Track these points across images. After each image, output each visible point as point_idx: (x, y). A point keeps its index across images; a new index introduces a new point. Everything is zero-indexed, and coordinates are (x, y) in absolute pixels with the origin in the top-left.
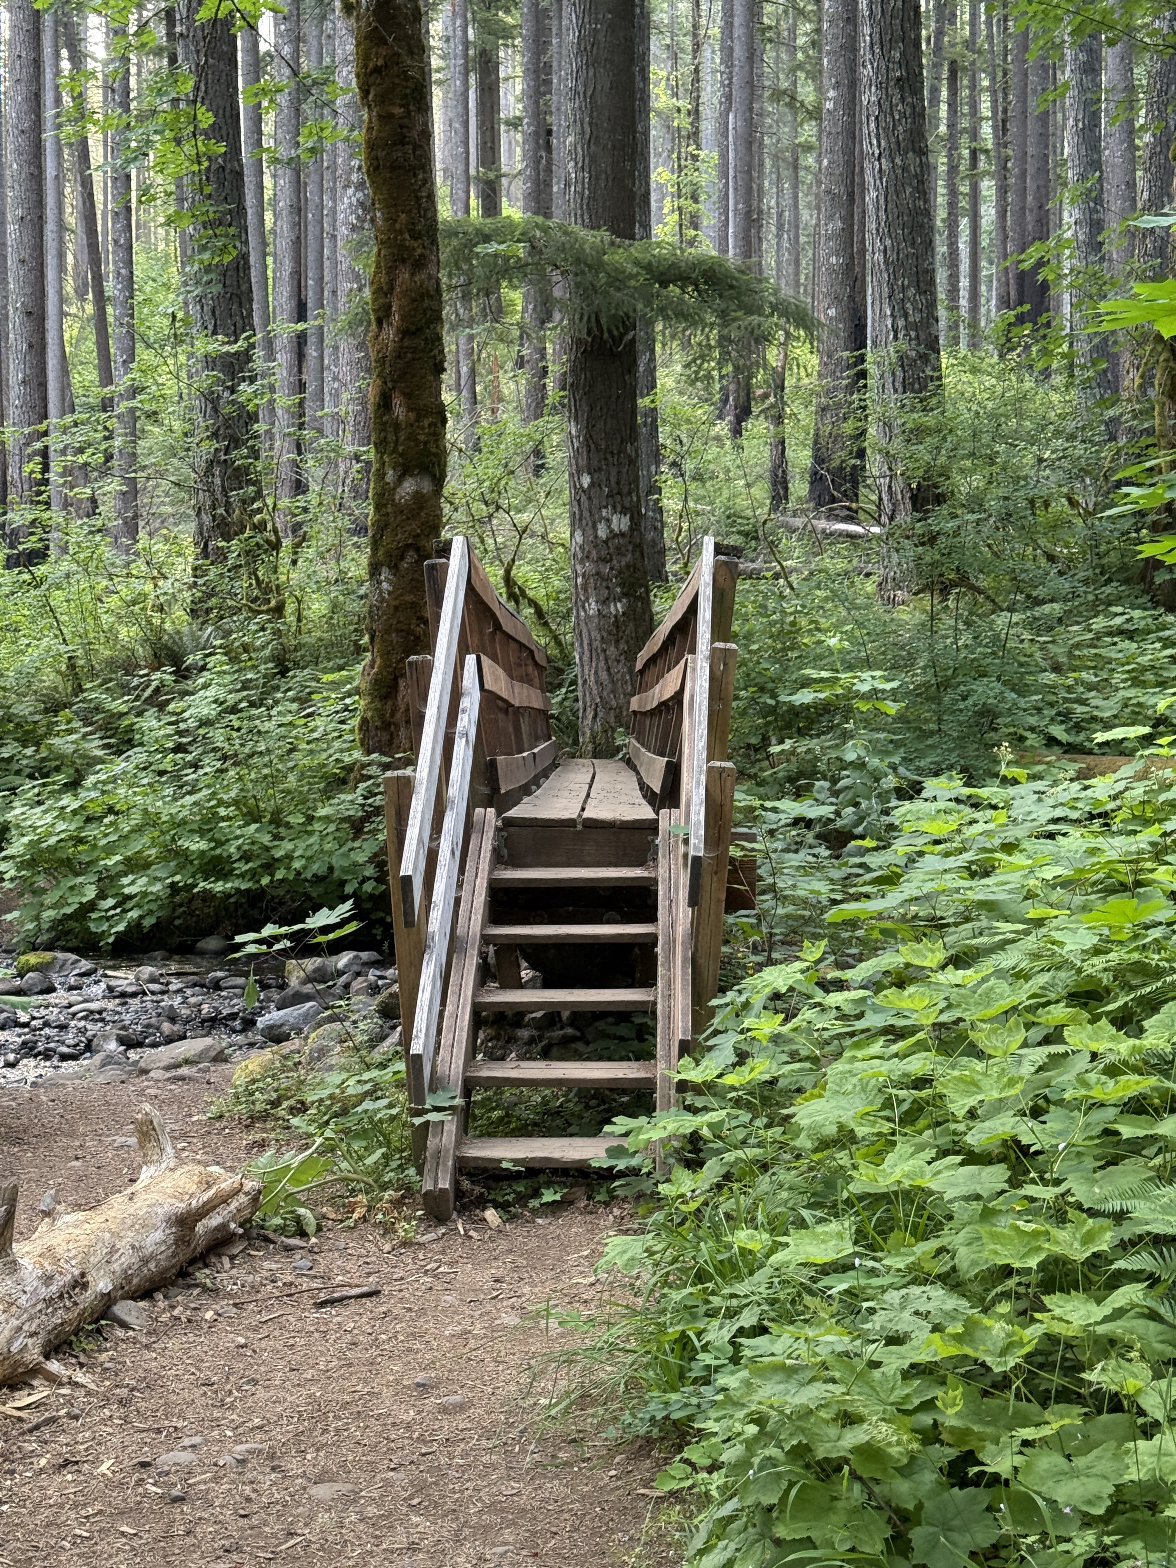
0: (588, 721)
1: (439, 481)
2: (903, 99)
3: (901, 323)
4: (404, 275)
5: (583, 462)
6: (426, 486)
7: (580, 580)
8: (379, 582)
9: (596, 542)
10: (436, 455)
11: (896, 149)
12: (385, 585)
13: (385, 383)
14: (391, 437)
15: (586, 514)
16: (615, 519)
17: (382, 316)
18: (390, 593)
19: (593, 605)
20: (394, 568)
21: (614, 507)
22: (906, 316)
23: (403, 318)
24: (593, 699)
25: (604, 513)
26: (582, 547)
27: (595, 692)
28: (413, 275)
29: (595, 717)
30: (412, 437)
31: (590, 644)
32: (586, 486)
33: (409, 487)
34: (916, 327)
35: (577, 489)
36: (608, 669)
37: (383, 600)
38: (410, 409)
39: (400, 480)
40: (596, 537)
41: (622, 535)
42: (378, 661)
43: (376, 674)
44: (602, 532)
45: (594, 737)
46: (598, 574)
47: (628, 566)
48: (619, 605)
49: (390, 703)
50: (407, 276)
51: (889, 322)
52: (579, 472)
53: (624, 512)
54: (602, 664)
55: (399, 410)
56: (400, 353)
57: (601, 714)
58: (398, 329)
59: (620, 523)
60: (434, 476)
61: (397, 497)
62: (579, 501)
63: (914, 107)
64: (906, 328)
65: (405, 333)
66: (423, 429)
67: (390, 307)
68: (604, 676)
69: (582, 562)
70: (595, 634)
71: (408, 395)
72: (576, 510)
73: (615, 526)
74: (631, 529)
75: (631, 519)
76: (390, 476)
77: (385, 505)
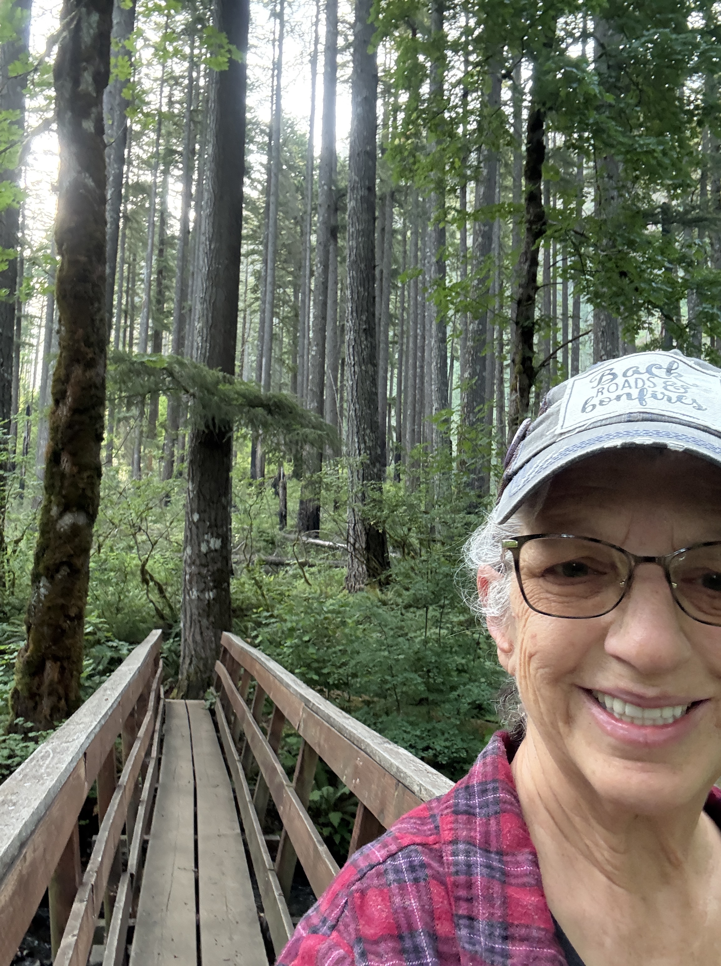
0: (186, 666)
1: (92, 517)
2: (366, 339)
3: (362, 446)
4: (78, 371)
5: (195, 506)
6: (81, 520)
7: (187, 577)
8: (38, 588)
9: (199, 554)
10: (91, 498)
11: (362, 362)
12: (42, 590)
13: (57, 445)
14: (58, 484)
15: (195, 537)
16: (212, 541)
17: (59, 399)
18: (45, 596)
19: (195, 593)
20: (51, 578)
21: (212, 534)
22: (365, 442)
23: (74, 400)
24: (190, 652)
25: (206, 537)
26: (190, 557)
27: (192, 647)
28: (84, 371)
29: (190, 664)
30: (74, 485)
31: (191, 617)
32: (195, 520)
33: (68, 520)
34: (369, 448)
35: (190, 522)
36: (201, 633)
37: (39, 601)
38: (74, 464)
39: (61, 515)
40: (200, 551)
41: (216, 550)
42: (31, 647)
43: (28, 657)
44: (204, 548)
45: (188, 677)
46: (199, 574)
47: (218, 570)
48: (211, 594)
49: (37, 679)
50: (80, 372)
51: (356, 445)
52: (192, 512)
53: (218, 537)
54: (198, 630)
55: (66, 464)
56: (70, 425)
57: (194, 662)
58: (70, 408)
59: (215, 543)
60: (88, 513)
61: (58, 527)
62: (191, 530)
63: (371, 343)
64: (365, 448)
65: (75, 411)
66: (83, 479)
67: (66, 392)
68: (198, 638)
69: (190, 566)
70: (195, 611)
71: (73, 455)
72: (189, 534)
73: (212, 545)
74: (222, 547)
75: (222, 542)
76: (54, 511)
77: (48, 532)
